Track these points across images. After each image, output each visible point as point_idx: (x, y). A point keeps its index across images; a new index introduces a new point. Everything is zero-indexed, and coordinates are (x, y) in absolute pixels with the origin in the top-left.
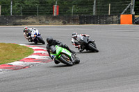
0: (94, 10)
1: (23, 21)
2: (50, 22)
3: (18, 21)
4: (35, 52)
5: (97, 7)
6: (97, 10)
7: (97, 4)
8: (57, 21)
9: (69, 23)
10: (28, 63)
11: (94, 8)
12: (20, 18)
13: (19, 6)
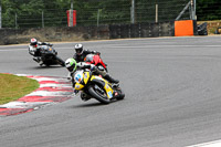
0: (133, 15)
1: (20, 37)
2: (63, 36)
3: (11, 38)
4: (42, 86)
5: (136, 10)
6: (137, 15)
7: (136, 6)
8: (75, 35)
9: (93, 37)
10: (31, 104)
11: (133, 12)
12: (14, 32)
13: (12, 13)
